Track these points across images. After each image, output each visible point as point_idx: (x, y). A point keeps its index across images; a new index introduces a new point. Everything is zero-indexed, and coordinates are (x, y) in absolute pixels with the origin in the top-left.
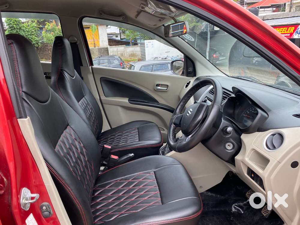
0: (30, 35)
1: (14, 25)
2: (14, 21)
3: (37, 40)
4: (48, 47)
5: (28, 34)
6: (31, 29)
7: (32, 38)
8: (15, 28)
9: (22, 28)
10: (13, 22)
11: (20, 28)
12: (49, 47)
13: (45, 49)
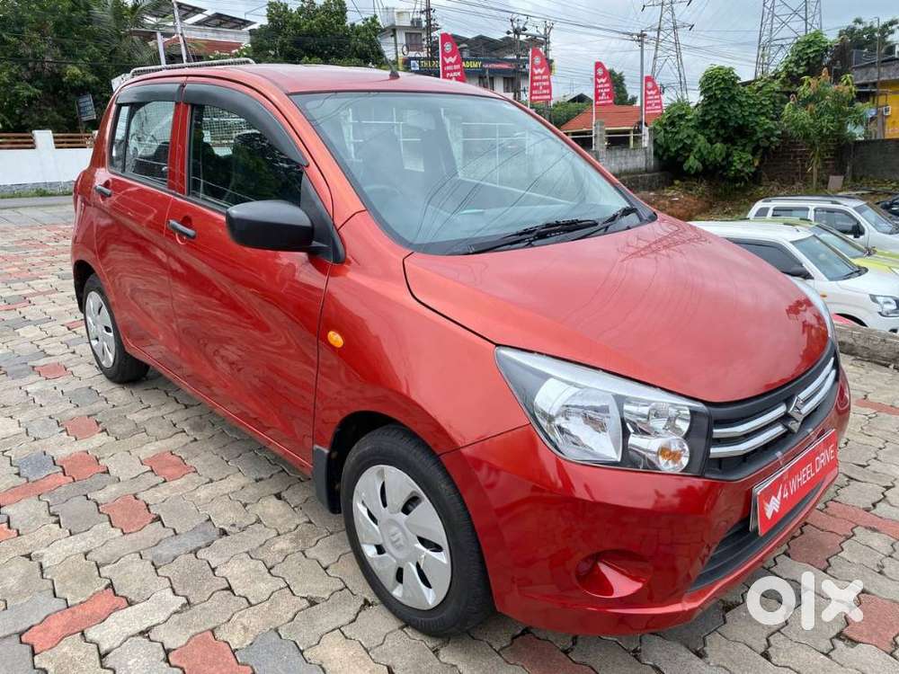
0: (756, 115)
1: (718, 92)
2: (720, 81)
3: (769, 128)
4: (798, 147)
5: (750, 113)
6: (763, 98)
7: (757, 123)
8: (718, 99)
9: (739, 98)
10: (718, 84)
11: (732, 99)
12: (802, 147)
13: (786, 154)
